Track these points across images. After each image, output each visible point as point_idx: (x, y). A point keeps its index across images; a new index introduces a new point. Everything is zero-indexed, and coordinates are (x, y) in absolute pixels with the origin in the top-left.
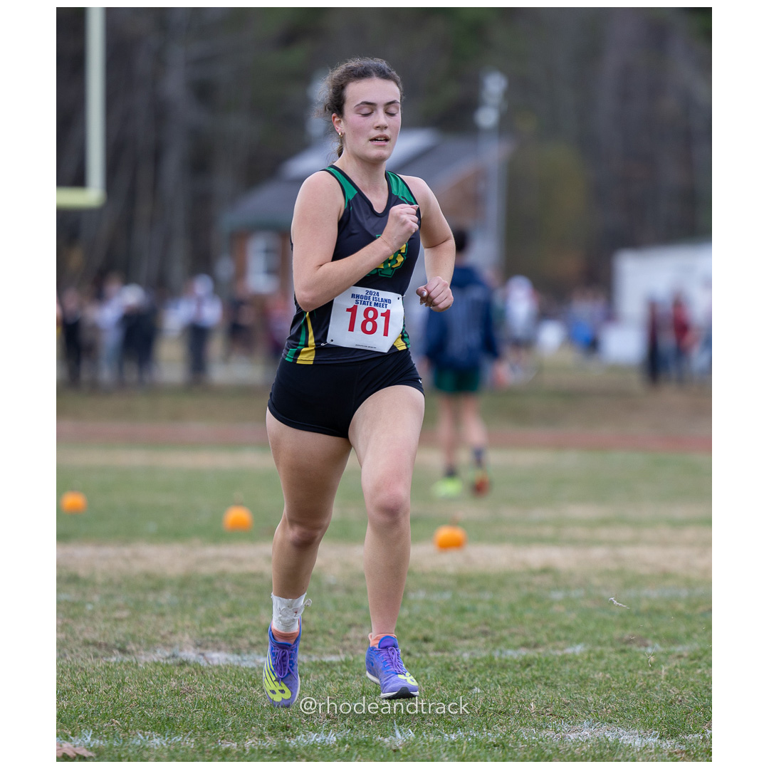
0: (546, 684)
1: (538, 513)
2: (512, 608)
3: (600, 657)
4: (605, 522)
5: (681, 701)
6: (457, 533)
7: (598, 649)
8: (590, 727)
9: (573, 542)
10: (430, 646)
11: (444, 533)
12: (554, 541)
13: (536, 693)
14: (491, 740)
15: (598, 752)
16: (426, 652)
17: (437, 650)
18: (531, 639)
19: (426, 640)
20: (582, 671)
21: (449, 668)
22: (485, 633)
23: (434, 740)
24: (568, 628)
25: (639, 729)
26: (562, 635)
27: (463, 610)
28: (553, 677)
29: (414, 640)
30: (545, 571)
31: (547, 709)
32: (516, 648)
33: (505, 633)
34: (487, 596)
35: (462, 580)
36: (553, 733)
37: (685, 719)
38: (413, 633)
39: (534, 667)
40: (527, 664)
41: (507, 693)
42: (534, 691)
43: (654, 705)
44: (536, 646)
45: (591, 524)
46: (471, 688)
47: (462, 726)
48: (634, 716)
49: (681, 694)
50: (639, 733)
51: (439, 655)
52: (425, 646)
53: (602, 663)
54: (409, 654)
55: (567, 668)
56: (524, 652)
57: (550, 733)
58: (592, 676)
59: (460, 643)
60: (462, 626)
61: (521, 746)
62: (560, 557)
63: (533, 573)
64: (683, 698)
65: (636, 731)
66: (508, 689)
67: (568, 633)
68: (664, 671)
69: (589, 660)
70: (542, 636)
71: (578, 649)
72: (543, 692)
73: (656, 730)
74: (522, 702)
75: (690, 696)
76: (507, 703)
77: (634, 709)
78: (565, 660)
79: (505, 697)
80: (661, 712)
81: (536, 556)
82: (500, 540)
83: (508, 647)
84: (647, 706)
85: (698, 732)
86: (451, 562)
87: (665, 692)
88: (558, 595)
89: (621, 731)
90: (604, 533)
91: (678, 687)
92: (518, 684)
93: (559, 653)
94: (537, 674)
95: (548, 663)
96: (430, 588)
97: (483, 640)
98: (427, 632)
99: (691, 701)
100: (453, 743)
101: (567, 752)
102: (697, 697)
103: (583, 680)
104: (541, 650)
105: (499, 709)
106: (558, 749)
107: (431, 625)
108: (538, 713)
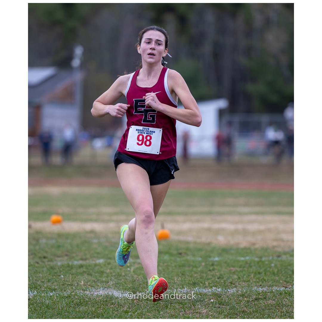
0: (88, 274)
1: (92, 210)
2: (78, 246)
3: (109, 264)
4: (116, 214)
5: (138, 280)
6: (59, 218)
7: (109, 261)
8: (103, 290)
9: (103, 221)
10: (46, 260)
11: (54, 218)
12: (96, 221)
13: (84, 278)
14: (65, 295)
15: (105, 299)
16: (44, 262)
17: (49, 261)
18: (84, 257)
19: (45, 257)
20: (102, 269)
21: (52, 268)
22: (67, 255)
23: (44, 295)
24: (98, 253)
25: (121, 291)
26: (96, 255)
27: (59, 247)
28: (91, 271)
29: (40, 258)
30: (92, 232)
31: (88, 284)
32: (78, 260)
33: (74, 255)
34: (69, 241)
35: (60, 235)
36: (89, 292)
37: (139, 287)
38: (40, 255)
39: (84, 268)
40: (81, 266)
41: (73, 277)
42: (83, 277)
43: (128, 282)
44: (85, 260)
45: (110, 214)
46: (60, 276)
47: (55, 290)
48: (120, 286)
49: (138, 277)
50: (121, 292)
51: (49, 263)
52: (44, 260)
53: (110, 266)
54: (38, 263)
55: (97, 268)
56: (81, 262)
57: (88, 292)
58: (105, 271)
59: (57, 259)
60: (59, 252)
61: (76, 297)
62: (97, 227)
63: (87, 232)
64: (139, 279)
65: (120, 292)
66: (74, 276)
67: (98, 255)
68: (132, 269)
69: (105, 265)
70: (88, 256)
71: (101, 261)
72: (86, 277)
73: (128, 291)
74: (78, 281)
75: (142, 279)
76: (73, 281)
77: (120, 283)
78: (96, 265)
79: (72, 279)
80: (130, 284)
81: (88, 226)
82: (75, 220)
83: (75, 260)
84: (125, 282)
85: (143, 292)
86: (56, 228)
87: (133, 277)
88: (95, 241)
89: (115, 291)
90: (115, 218)
91: (137, 275)
92: (77, 274)
93: (94, 262)
94: (85, 270)
95: (89, 266)
96: (48, 238)
97: (66, 258)
98: (45, 255)
99: (142, 280)
100: (51, 297)
101: (94, 300)
102: (144, 278)
103: (102, 273)
104: (87, 261)
105: (69, 283)
106: (90, 298)
107: (46, 252)
108: (84, 285)
